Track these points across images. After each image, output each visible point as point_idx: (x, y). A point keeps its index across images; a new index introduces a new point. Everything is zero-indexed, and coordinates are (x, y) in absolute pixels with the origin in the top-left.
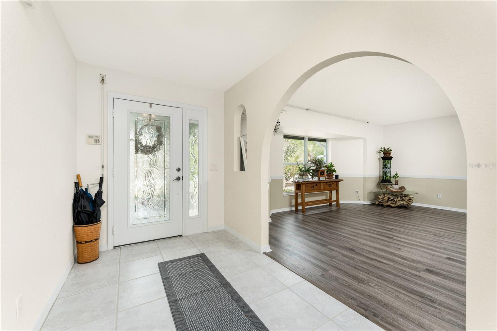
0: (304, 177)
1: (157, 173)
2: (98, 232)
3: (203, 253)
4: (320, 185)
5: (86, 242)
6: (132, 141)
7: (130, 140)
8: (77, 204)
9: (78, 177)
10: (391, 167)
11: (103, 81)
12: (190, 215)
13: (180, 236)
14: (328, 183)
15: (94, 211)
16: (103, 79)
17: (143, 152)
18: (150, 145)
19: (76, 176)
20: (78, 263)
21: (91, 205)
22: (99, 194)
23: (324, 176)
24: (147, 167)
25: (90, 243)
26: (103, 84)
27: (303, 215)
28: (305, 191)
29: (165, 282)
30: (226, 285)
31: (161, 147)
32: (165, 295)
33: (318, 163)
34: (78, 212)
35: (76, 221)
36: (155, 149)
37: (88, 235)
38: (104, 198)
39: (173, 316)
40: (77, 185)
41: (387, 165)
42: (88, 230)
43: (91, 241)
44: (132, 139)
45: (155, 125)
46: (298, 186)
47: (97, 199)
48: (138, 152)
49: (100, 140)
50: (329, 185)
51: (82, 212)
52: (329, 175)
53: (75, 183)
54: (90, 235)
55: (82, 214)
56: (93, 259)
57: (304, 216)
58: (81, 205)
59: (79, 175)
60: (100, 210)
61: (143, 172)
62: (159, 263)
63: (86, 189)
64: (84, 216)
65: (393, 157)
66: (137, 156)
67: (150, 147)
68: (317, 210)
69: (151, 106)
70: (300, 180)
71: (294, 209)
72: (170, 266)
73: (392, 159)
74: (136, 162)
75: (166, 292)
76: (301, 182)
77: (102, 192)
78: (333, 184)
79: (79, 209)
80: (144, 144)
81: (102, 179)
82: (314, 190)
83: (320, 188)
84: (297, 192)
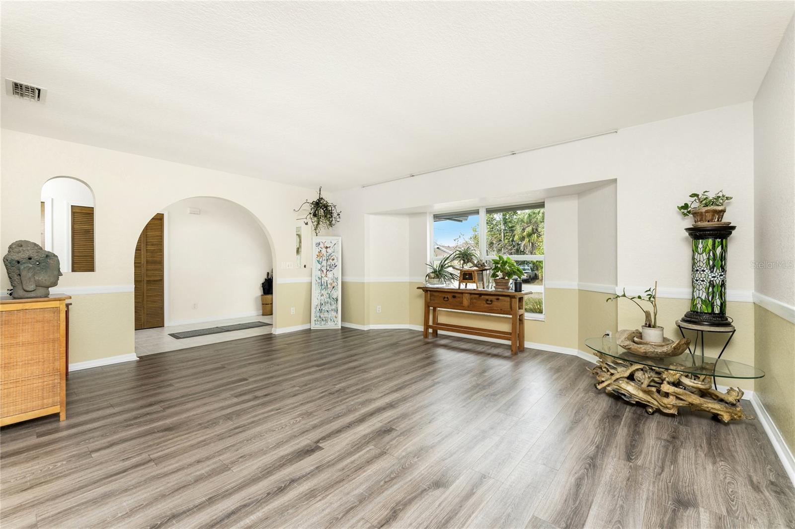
4: (463, 298)
14: (483, 297)
50: (487, 300)
78: (497, 299)
82: (448, 304)
83: (462, 303)
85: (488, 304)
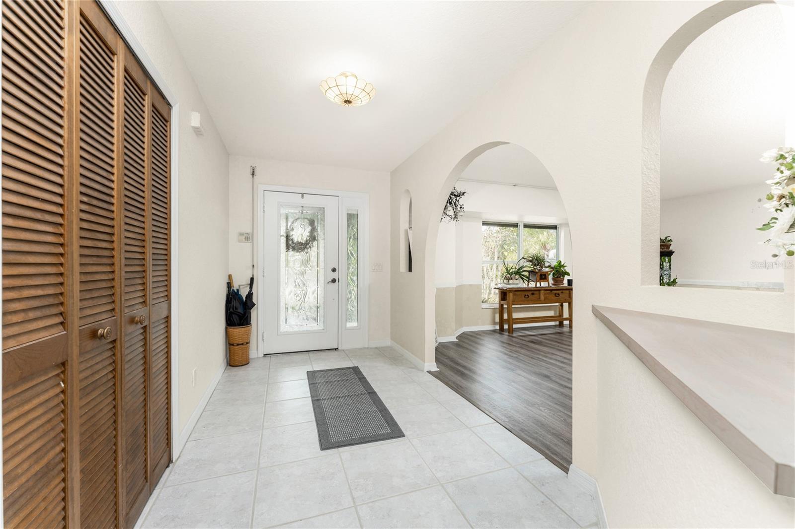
0: (511, 281)
1: (311, 274)
2: (248, 334)
3: (357, 366)
4: (539, 294)
5: (238, 345)
6: (282, 237)
7: (281, 236)
8: (229, 305)
9: (230, 276)
10: (670, 268)
11: (253, 174)
12: (347, 326)
13: (336, 349)
14: (553, 291)
15: (245, 313)
16: (253, 172)
17: (294, 249)
18: (302, 241)
19: (228, 277)
20: (230, 366)
21: (242, 306)
22: (250, 295)
23: (546, 281)
24: (298, 267)
25: (241, 346)
26: (253, 177)
27: (509, 336)
28: (513, 301)
29: (311, 386)
30: (372, 393)
31: (314, 242)
32: (310, 395)
33: (537, 261)
34: (231, 312)
35: (229, 322)
36: (308, 246)
37: (239, 337)
38: (254, 300)
39: (314, 410)
40: (229, 285)
41: (663, 265)
42: (239, 332)
43: (242, 344)
44: (283, 236)
45: (307, 219)
46: (504, 294)
47: (248, 300)
48: (289, 249)
49: (251, 238)
50: (556, 294)
51: (234, 313)
52: (557, 279)
53: (228, 283)
54: (241, 337)
55: (233, 316)
56: (244, 363)
57: (509, 338)
58: (233, 306)
59: (231, 275)
60: (250, 313)
61: (294, 272)
62: (308, 372)
63: (238, 290)
64: (235, 318)
65: (674, 252)
66: (288, 254)
67: (302, 243)
68: (534, 331)
69: (302, 197)
70: (506, 286)
71: (497, 327)
72: (318, 374)
73: (672, 254)
74: (287, 261)
75: (311, 394)
76: (505, 288)
77: (252, 294)
78: (562, 292)
79: (231, 310)
80: (295, 241)
81: (252, 279)
82: (528, 301)
83: (539, 298)
84: (502, 304)
85: (556, 296)
